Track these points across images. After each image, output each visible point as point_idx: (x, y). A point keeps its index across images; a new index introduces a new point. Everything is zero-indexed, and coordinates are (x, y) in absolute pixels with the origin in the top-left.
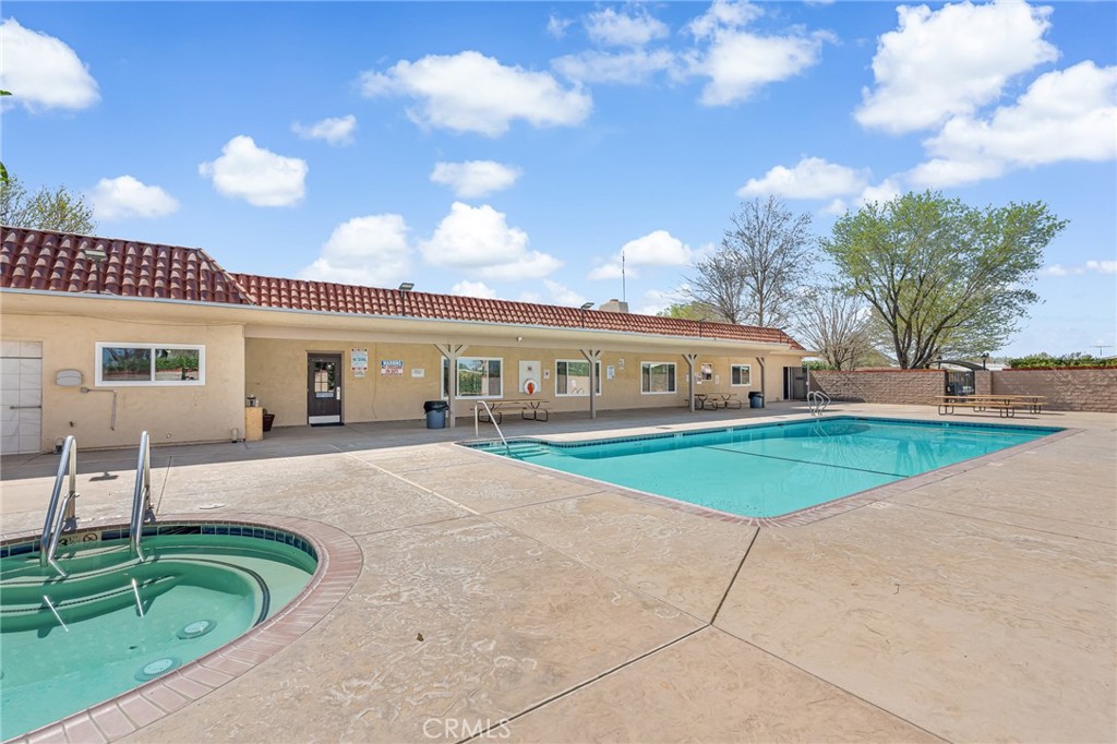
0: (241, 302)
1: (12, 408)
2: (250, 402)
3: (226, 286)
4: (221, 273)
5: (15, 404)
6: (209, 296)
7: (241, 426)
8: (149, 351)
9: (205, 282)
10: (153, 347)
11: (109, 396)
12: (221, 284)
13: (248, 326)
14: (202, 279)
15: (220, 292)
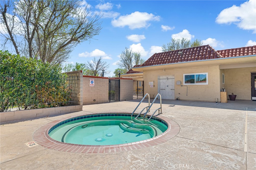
0: (218, 58)
1: (171, 89)
2: (222, 90)
3: (214, 54)
4: (213, 50)
5: (172, 89)
6: (209, 58)
7: (219, 98)
8: (194, 75)
9: (208, 54)
10: (195, 74)
11: (186, 87)
12: (212, 54)
13: (221, 65)
14: (207, 53)
15: (212, 56)
